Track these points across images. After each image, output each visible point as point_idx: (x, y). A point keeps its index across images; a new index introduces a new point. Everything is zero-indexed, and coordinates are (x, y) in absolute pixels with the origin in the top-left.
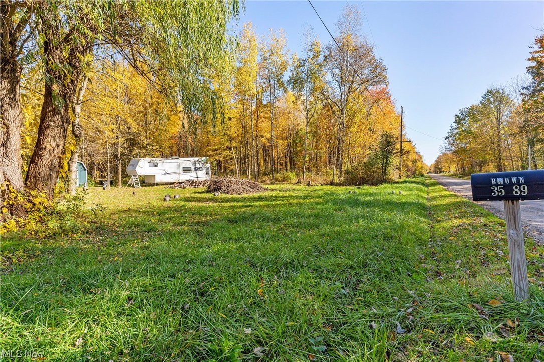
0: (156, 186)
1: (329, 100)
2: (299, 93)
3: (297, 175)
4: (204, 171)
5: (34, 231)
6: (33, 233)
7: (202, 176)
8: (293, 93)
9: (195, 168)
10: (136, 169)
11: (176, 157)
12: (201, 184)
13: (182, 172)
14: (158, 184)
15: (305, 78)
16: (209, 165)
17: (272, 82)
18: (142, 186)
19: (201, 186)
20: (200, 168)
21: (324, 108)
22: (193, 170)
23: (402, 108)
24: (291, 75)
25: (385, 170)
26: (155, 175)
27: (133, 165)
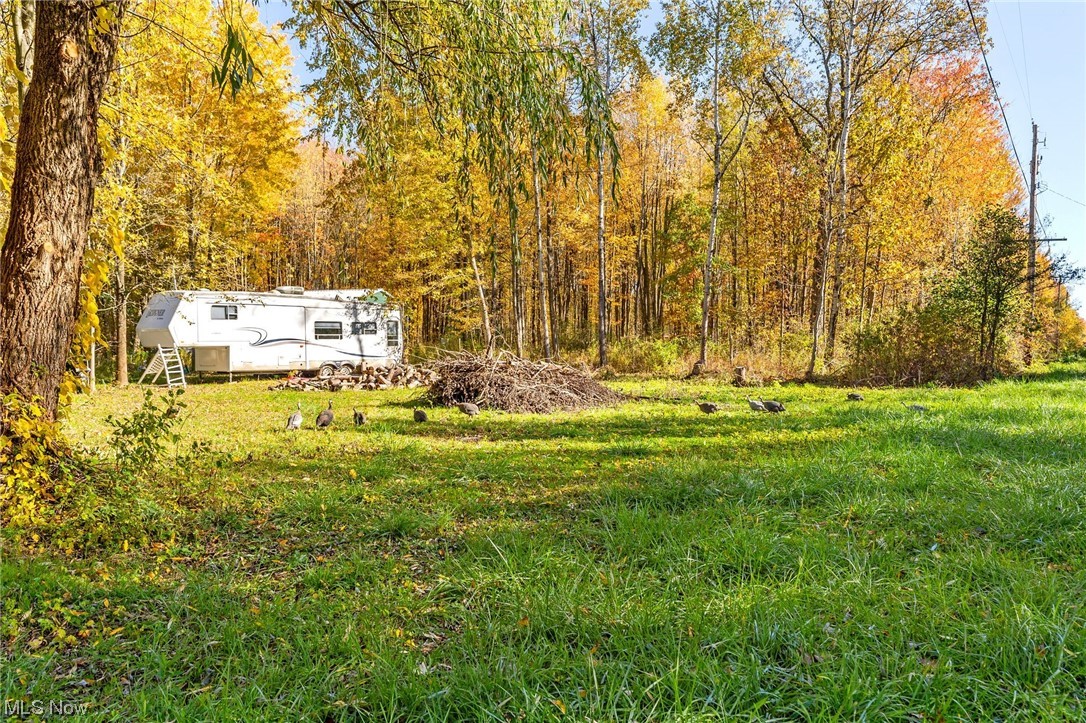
0: (231, 383)
1: (788, 104)
2: (688, 81)
3: (684, 350)
4: (382, 333)
5: (37, 530)
6: (36, 537)
7: (377, 351)
8: (670, 78)
9: (354, 324)
10: (171, 327)
11: (294, 288)
12: (385, 376)
13: (311, 335)
14: (239, 376)
15: (713, 29)
16: (395, 315)
17: (602, 44)
18: (190, 382)
19: (388, 381)
20: (369, 323)
21: (771, 128)
22: (347, 329)
23: (1035, 127)
24: (663, 22)
25: (993, 336)
26: (227, 348)
27: (161, 313)
